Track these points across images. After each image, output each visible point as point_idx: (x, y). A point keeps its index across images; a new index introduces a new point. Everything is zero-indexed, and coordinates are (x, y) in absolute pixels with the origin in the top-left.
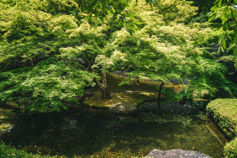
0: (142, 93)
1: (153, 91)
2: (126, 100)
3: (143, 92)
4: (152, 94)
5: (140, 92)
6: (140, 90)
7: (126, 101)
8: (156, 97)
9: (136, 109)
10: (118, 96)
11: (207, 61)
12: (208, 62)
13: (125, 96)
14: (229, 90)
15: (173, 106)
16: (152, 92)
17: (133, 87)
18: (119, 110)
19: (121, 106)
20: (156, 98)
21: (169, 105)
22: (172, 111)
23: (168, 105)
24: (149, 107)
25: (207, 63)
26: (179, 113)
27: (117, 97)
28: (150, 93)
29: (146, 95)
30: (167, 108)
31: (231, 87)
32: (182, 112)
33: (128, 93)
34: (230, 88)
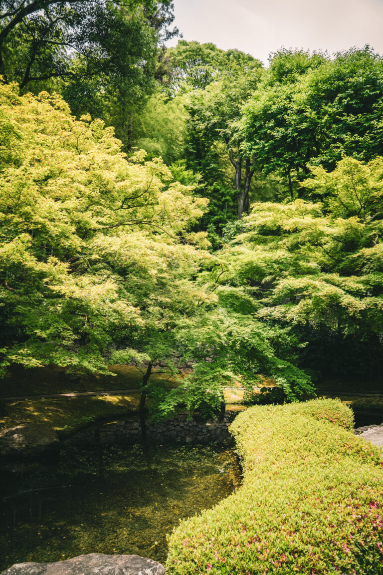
0: (100, 398)
1: (134, 390)
2: (48, 416)
3: (102, 396)
4: (126, 398)
5: (95, 396)
6: (98, 389)
7: (46, 420)
8: (134, 406)
9: (55, 442)
10: (29, 406)
11: (236, 318)
12: (236, 321)
13: (46, 408)
14: (285, 385)
15: (190, 427)
16: (127, 395)
17: (82, 381)
18: (7, 446)
19: (16, 436)
20: (134, 409)
21: (182, 424)
22: (188, 439)
23: (178, 425)
24: (132, 432)
25: (235, 323)
26: (205, 444)
27: (25, 410)
28: (120, 397)
29: (110, 403)
30: (177, 432)
31: (291, 377)
32: (211, 440)
33: (64, 397)
34: (289, 379)
